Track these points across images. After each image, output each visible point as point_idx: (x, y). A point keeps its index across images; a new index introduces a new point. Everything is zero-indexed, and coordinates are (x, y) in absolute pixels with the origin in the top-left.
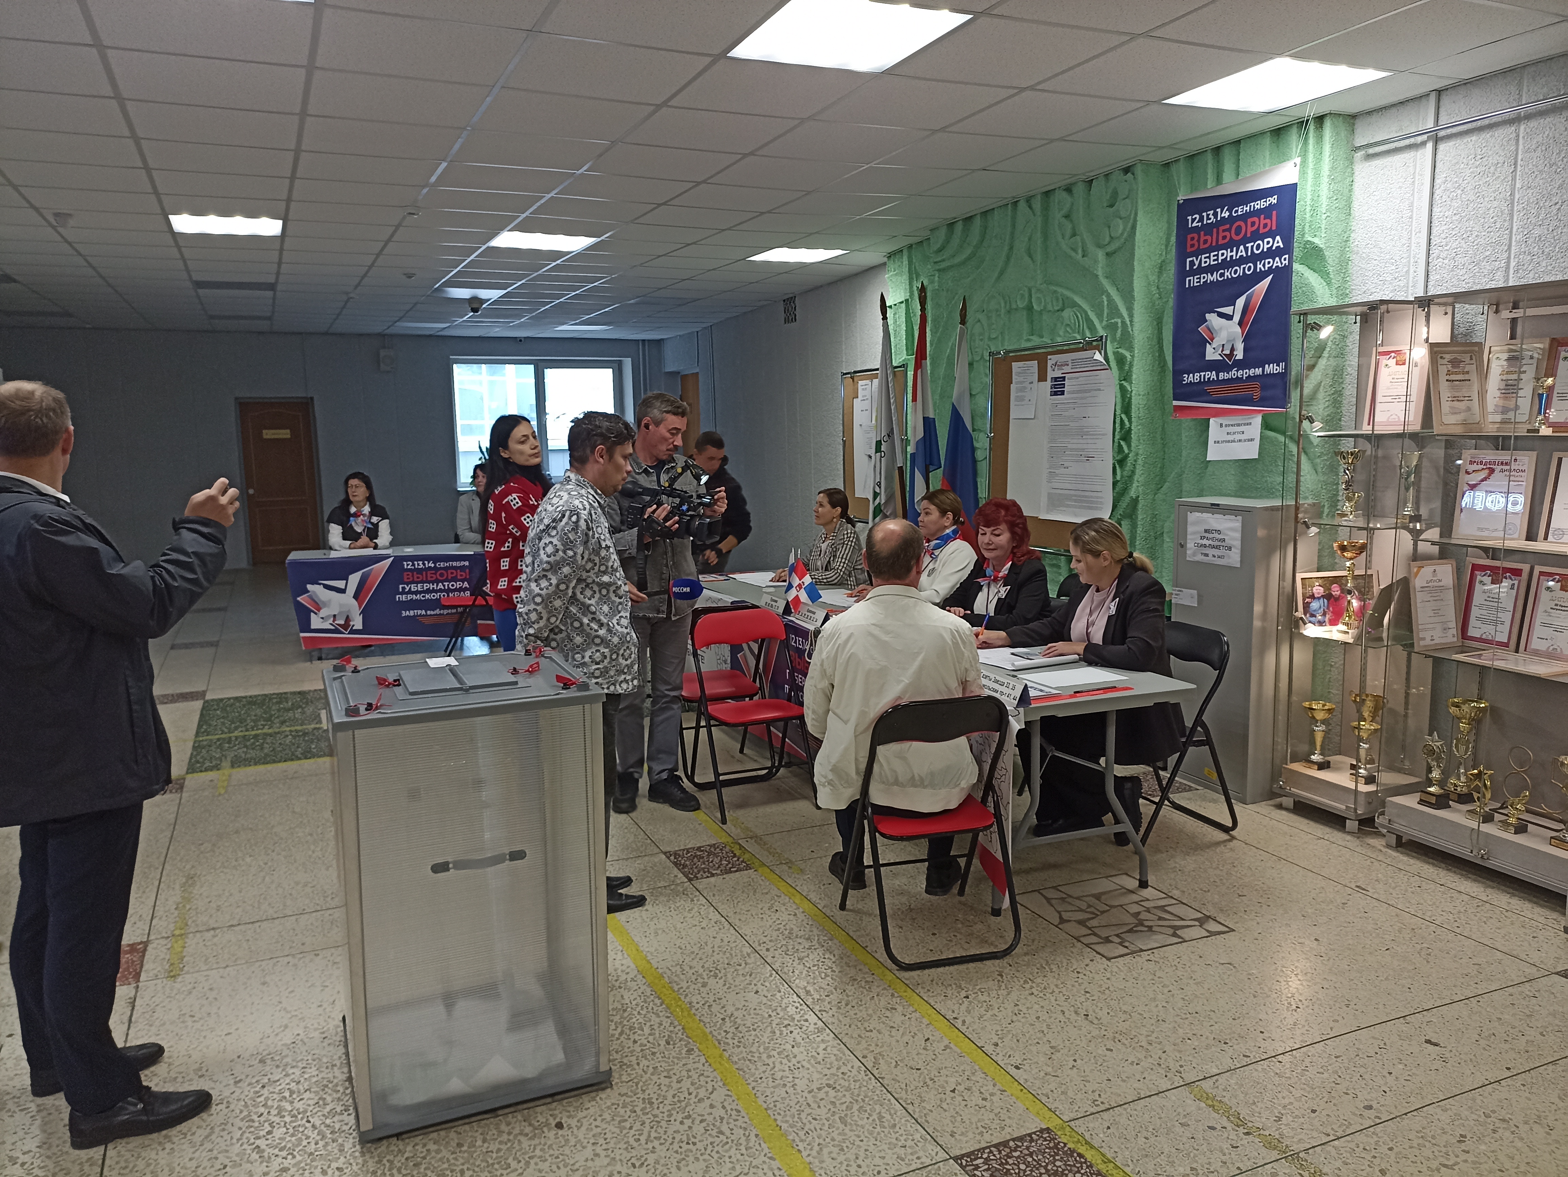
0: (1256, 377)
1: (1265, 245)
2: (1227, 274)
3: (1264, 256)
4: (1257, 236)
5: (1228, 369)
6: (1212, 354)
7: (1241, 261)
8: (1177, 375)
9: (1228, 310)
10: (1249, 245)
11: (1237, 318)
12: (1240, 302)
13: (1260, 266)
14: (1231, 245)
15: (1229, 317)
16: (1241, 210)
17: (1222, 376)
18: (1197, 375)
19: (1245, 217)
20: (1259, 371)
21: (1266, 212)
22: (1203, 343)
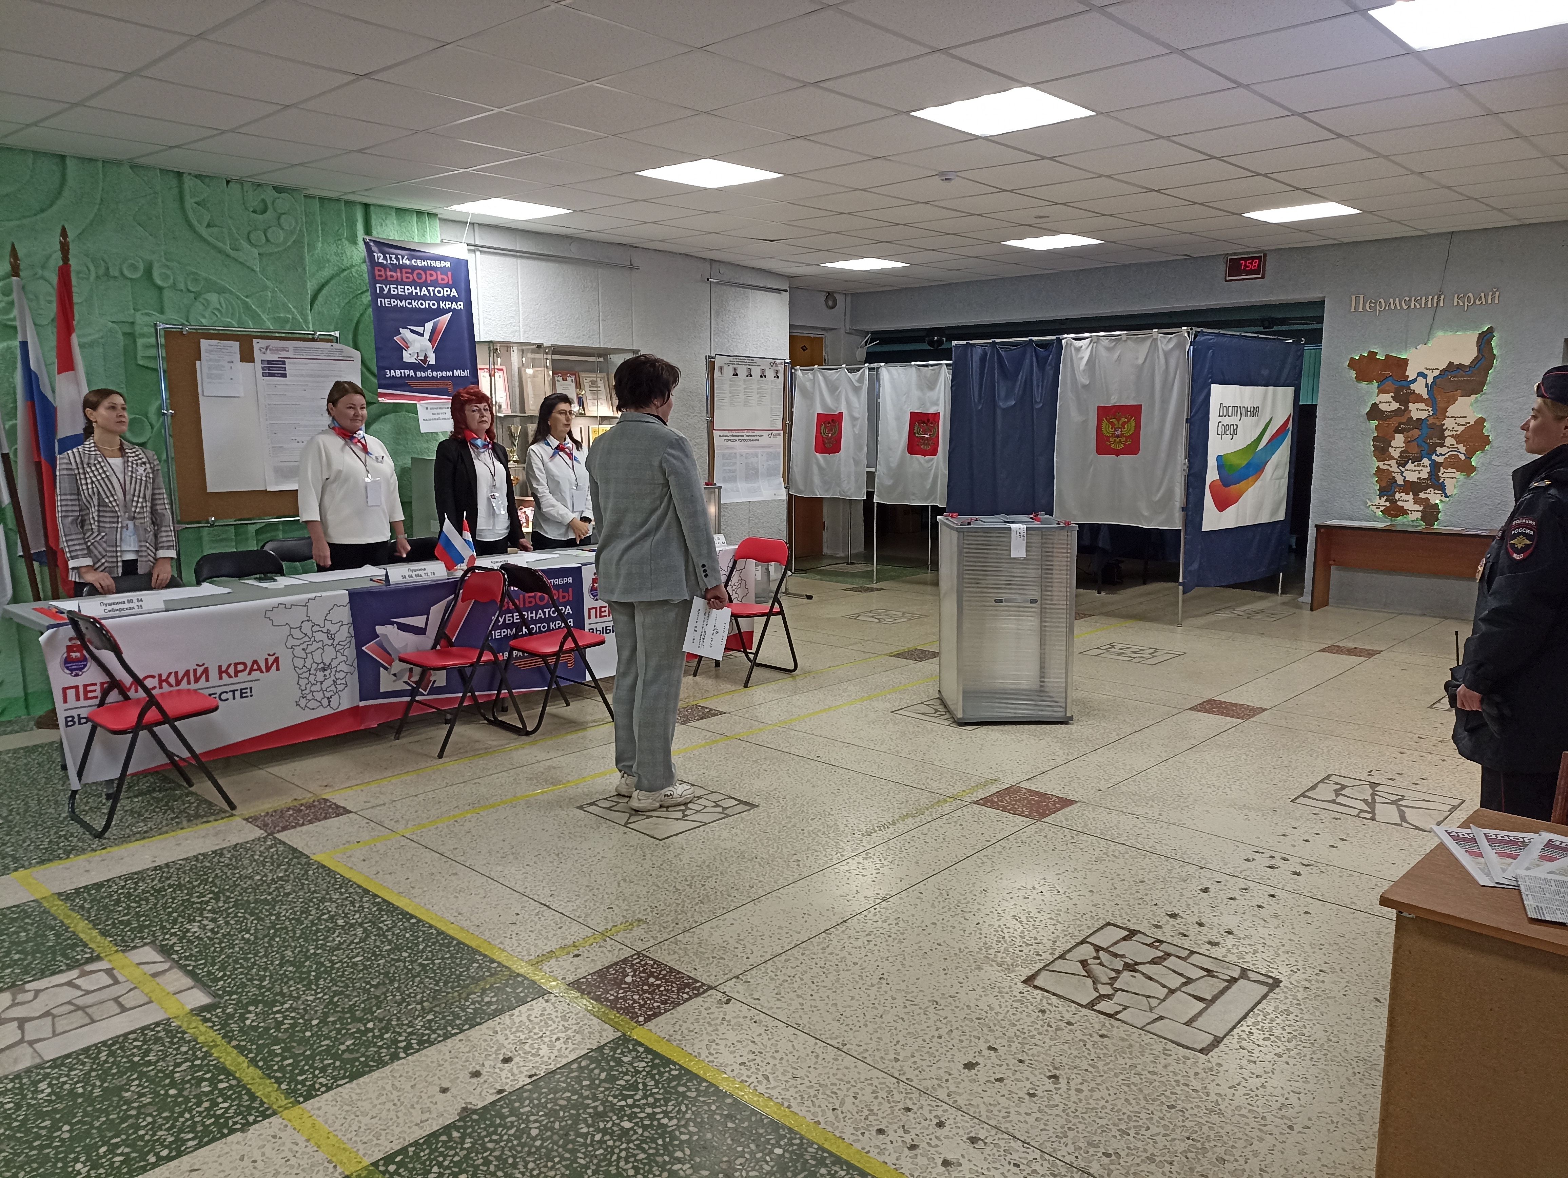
0: (447, 378)
1: (446, 292)
2: (414, 304)
3: (444, 299)
4: (435, 284)
5: (424, 370)
6: (407, 357)
7: (424, 298)
8: (382, 368)
9: (419, 329)
10: (431, 289)
11: (427, 335)
12: (429, 326)
13: (442, 305)
14: (413, 284)
15: (422, 335)
16: (419, 263)
17: (418, 374)
18: (398, 372)
19: (424, 269)
20: (450, 374)
21: (444, 270)
22: (399, 350)
